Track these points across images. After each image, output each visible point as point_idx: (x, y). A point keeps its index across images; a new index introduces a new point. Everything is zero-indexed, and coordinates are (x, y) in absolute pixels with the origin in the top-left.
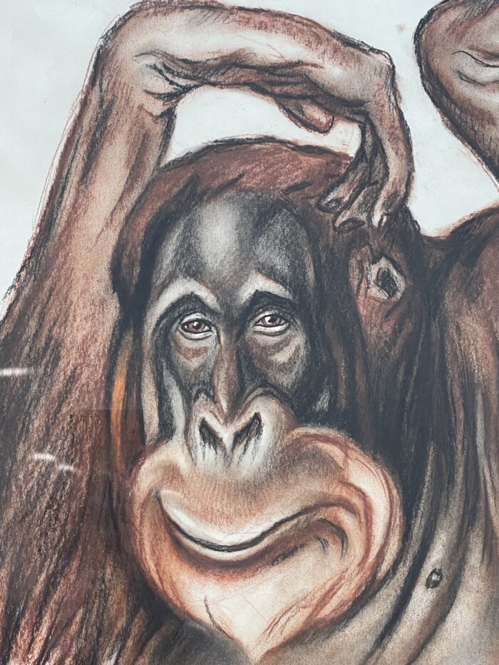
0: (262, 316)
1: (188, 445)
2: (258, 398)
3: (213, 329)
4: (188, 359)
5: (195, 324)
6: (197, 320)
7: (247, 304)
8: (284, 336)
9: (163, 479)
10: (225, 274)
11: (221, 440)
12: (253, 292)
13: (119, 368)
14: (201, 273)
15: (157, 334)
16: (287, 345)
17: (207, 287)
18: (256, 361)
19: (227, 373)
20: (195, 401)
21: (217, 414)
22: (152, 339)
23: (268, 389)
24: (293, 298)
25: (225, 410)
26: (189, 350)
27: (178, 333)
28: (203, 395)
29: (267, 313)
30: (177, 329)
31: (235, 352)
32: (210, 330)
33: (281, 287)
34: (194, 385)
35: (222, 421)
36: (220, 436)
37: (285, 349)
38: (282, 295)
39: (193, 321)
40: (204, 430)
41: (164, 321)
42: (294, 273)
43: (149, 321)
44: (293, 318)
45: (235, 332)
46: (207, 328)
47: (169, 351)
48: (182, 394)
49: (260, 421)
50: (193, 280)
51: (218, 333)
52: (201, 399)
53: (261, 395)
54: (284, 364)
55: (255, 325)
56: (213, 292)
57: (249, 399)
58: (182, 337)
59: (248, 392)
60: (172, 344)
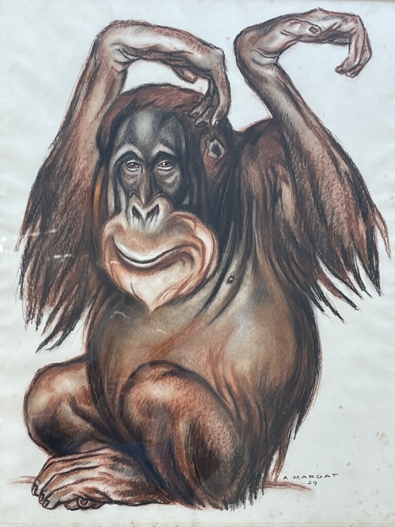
0: (161, 162)
1: (127, 217)
2: (158, 198)
3: (140, 167)
4: (128, 179)
5: (132, 164)
6: (133, 163)
7: (155, 157)
8: (170, 171)
9: (115, 231)
10: (146, 143)
11: (141, 215)
12: (158, 152)
13: (98, 182)
14: (136, 142)
15: (115, 168)
16: (172, 175)
17: (138, 149)
18: (158, 182)
19: (145, 186)
20: (131, 198)
21: (140, 204)
22: (113, 170)
23: (163, 194)
24: (176, 155)
25: (144, 202)
26: (129, 175)
27: (124, 168)
28: (134, 195)
29: (164, 161)
30: (124, 166)
31: (149, 178)
32: (139, 167)
33: (170, 150)
34: (131, 191)
35: (142, 207)
36: (141, 213)
37: (171, 177)
38: (171, 154)
39: (132, 163)
40: (134, 211)
41: (119, 162)
42: (177, 144)
43: (112, 161)
44: (175, 163)
45: (149, 169)
46: (137, 166)
47: (120, 175)
48: (125, 195)
49: (159, 208)
50: (132, 145)
51: (142, 168)
52: (133, 197)
53: (160, 197)
54: (170, 184)
55: (159, 166)
56: (140, 151)
57: (154, 198)
58: (126, 170)
59: (154, 195)
60: (122, 173)
